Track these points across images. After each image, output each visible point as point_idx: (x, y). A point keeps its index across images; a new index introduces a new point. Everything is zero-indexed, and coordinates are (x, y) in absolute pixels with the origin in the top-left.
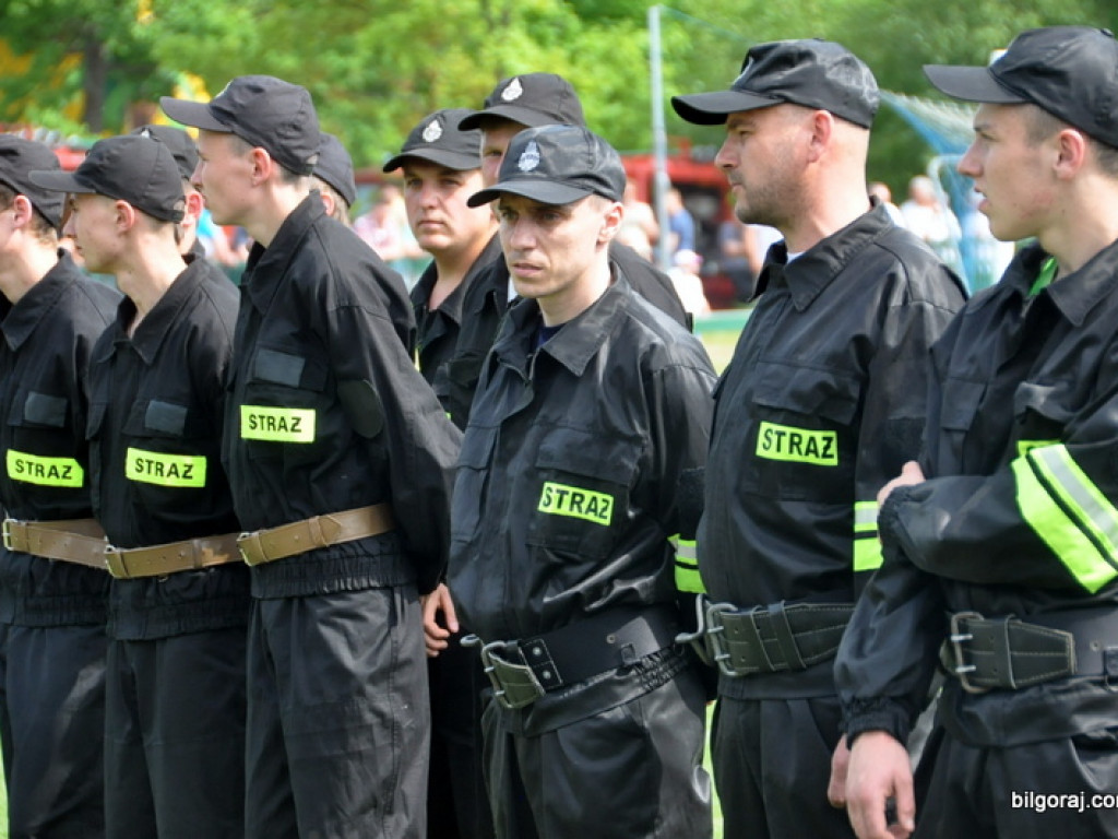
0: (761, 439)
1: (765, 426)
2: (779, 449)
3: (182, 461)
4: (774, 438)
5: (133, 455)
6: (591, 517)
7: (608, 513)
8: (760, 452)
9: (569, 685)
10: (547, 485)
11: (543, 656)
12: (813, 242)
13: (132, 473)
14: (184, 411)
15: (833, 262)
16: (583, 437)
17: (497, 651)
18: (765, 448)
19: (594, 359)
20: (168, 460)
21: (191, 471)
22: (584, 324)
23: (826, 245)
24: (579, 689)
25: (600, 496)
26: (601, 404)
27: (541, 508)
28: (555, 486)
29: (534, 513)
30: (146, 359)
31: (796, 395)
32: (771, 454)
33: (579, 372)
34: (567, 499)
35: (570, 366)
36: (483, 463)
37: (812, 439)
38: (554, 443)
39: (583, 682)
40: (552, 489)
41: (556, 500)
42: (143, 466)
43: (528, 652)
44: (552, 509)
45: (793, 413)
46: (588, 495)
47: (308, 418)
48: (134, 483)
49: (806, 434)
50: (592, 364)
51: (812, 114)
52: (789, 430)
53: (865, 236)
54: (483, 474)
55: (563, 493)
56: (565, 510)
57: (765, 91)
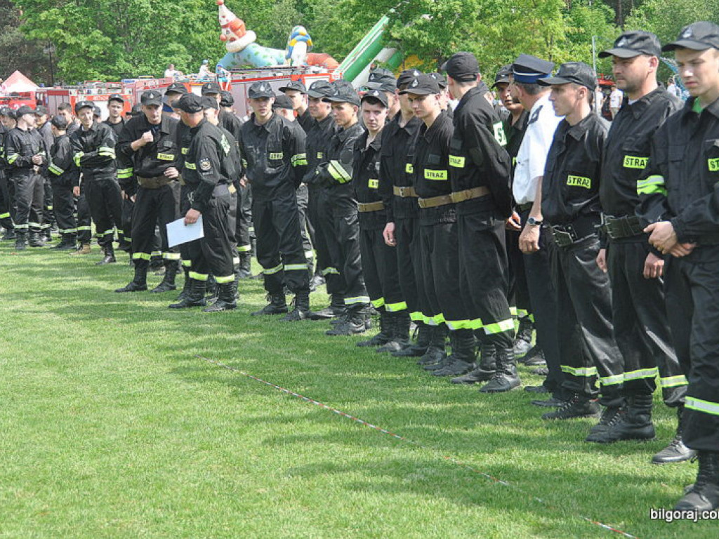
0: (625, 161)
1: (626, 157)
2: (631, 164)
3: (439, 172)
4: (630, 161)
5: (426, 171)
6: (584, 185)
7: (589, 184)
8: (625, 165)
9: (579, 239)
10: (569, 176)
11: (572, 230)
12: (641, 97)
13: (426, 177)
14: (439, 157)
15: (648, 103)
16: (580, 160)
17: (556, 228)
18: (627, 164)
19: (584, 135)
20: (436, 172)
21: (443, 175)
22: (581, 125)
23: (646, 98)
24: (582, 239)
25: (587, 179)
26: (585, 150)
27: (568, 184)
28: (572, 177)
29: (566, 185)
30: (429, 142)
31: (637, 147)
32: (629, 166)
33: (579, 139)
34: (576, 180)
35: (576, 138)
36: (552, 170)
37: (643, 161)
38: (571, 163)
39: (583, 237)
40: (571, 178)
41: (572, 181)
42: (429, 174)
43: (567, 228)
44: (571, 184)
45: (636, 152)
46: (583, 179)
47: (462, 160)
48: (427, 180)
49: (640, 159)
50: (583, 137)
51: (650, 58)
52: (635, 158)
53: (658, 94)
54: (551, 174)
55: (574, 179)
56: (575, 184)
57: (636, 49)
